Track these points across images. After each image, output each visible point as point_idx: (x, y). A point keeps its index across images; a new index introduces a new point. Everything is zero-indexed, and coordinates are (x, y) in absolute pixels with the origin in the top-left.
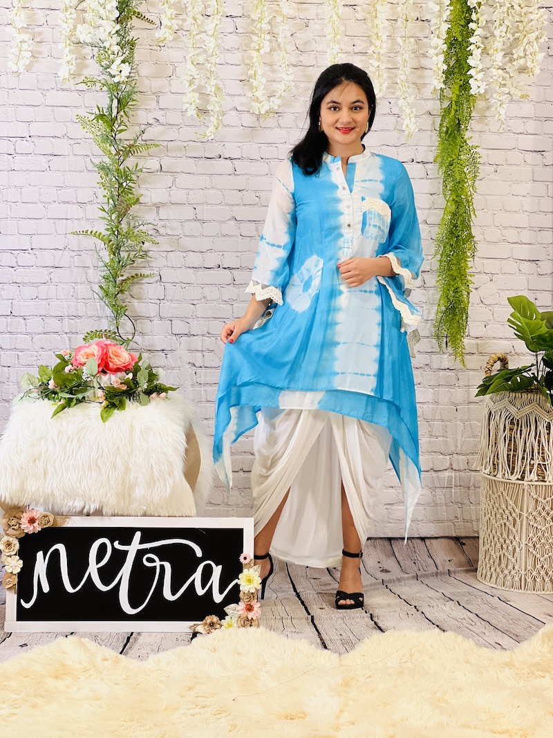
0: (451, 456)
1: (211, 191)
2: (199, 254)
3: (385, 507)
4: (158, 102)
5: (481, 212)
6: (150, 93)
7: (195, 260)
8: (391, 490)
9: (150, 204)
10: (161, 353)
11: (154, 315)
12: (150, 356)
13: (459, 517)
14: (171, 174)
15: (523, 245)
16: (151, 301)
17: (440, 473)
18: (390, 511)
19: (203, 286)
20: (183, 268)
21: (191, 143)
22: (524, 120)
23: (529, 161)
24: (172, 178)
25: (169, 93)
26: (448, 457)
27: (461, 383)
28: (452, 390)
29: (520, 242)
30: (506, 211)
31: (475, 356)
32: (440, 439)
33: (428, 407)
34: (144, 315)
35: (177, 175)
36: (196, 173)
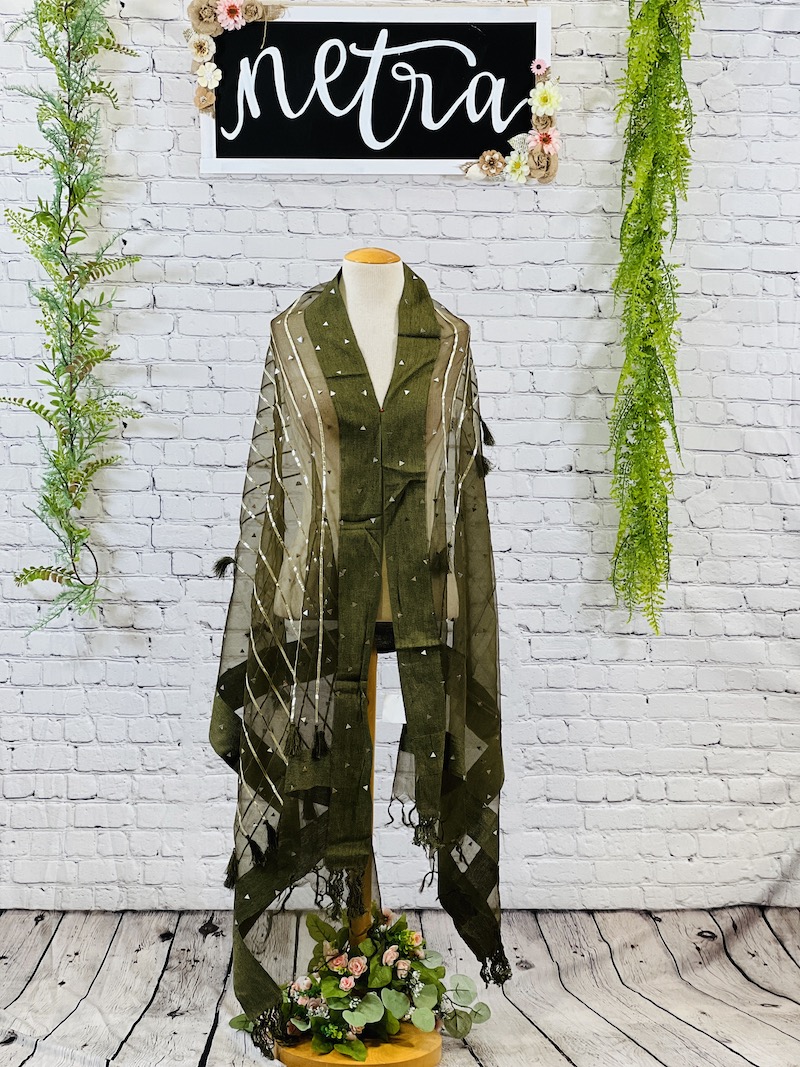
0: (636, 778)
1: (237, 339)
2: (218, 444)
3: (527, 860)
4: (149, 192)
5: (690, 374)
6: (135, 177)
7: (212, 453)
8: (536, 833)
9: (135, 361)
10: (154, 606)
11: (144, 543)
12: (136, 610)
13: (650, 877)
14: (171, 311)
15: (762, 430)
16: (139, 520)
17: (618, 805)
18: (535, 866)
19: (223, 495)
20: (192, 466)
21: (204, 260)
22: (763, 221)
23: (771, 288)
24: (173, 318)
25: (167, 178)
26: (632, 779)
27: (655, 656)
28: (639, 668)
29: (757, 424)
30: (733, 372)
31: (679, 613)
32: (617, 748)
33: (599, 696)
34: (126, 543)
35: (181, 313)
36: (212, 309)
